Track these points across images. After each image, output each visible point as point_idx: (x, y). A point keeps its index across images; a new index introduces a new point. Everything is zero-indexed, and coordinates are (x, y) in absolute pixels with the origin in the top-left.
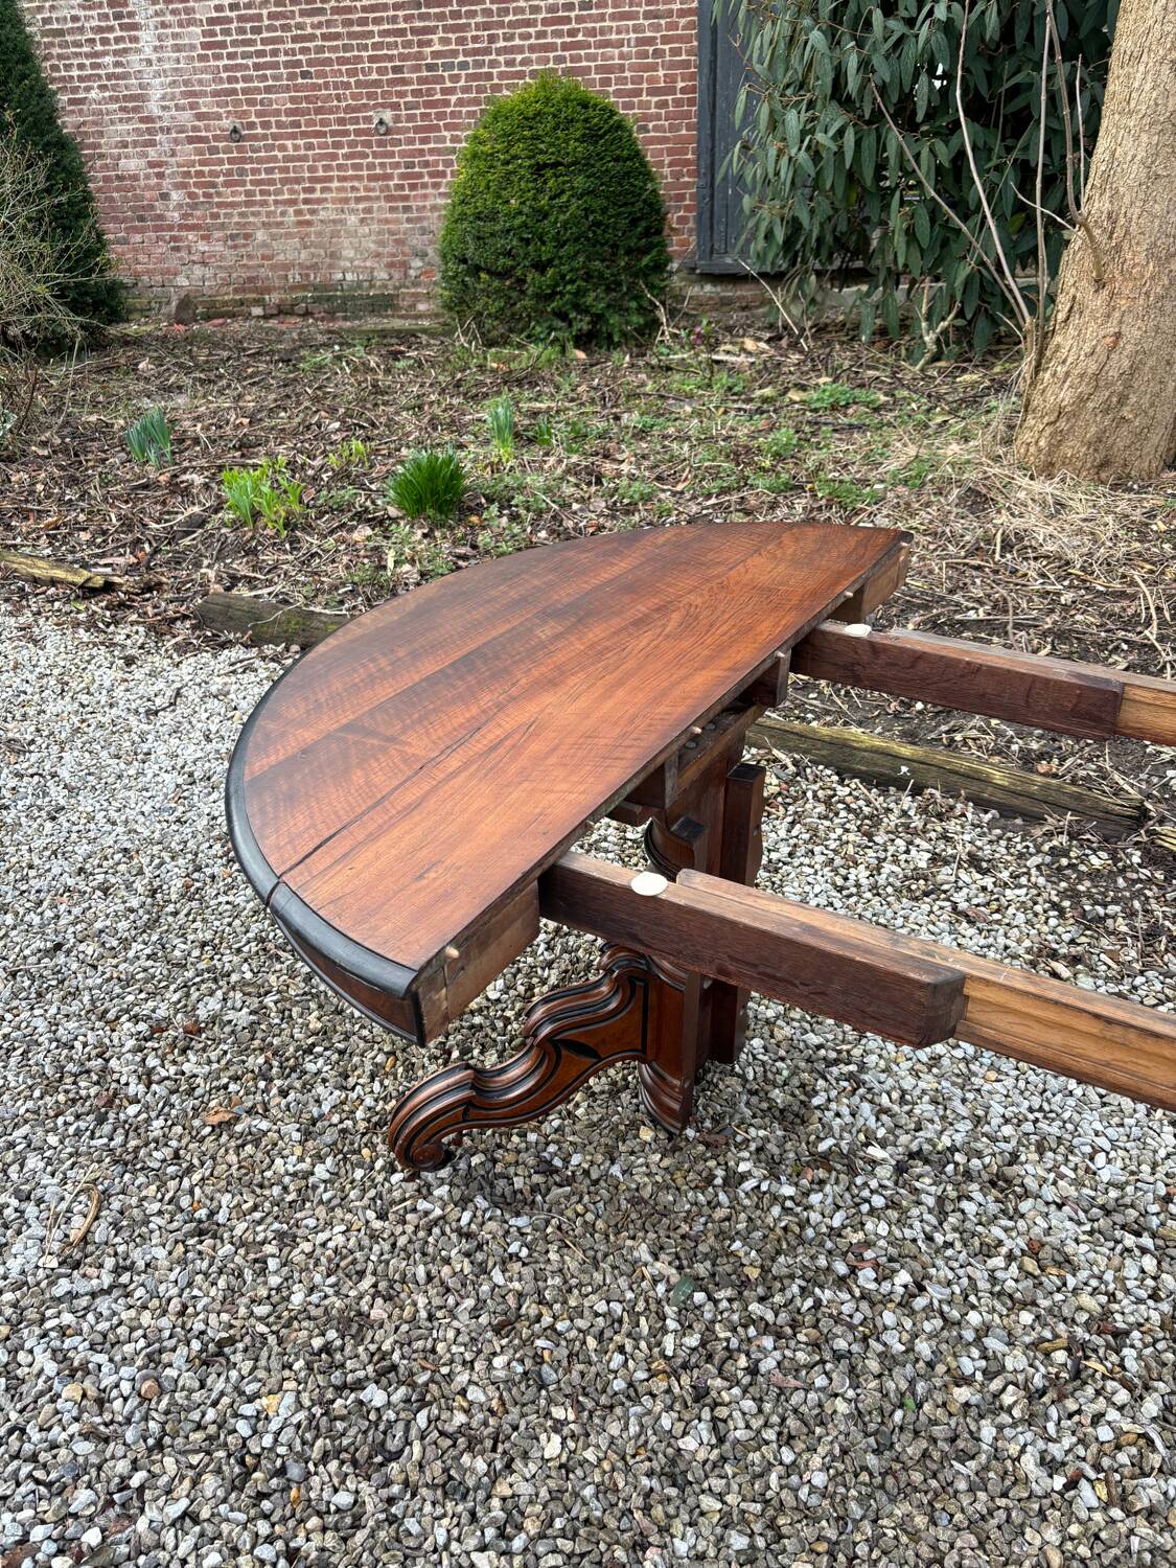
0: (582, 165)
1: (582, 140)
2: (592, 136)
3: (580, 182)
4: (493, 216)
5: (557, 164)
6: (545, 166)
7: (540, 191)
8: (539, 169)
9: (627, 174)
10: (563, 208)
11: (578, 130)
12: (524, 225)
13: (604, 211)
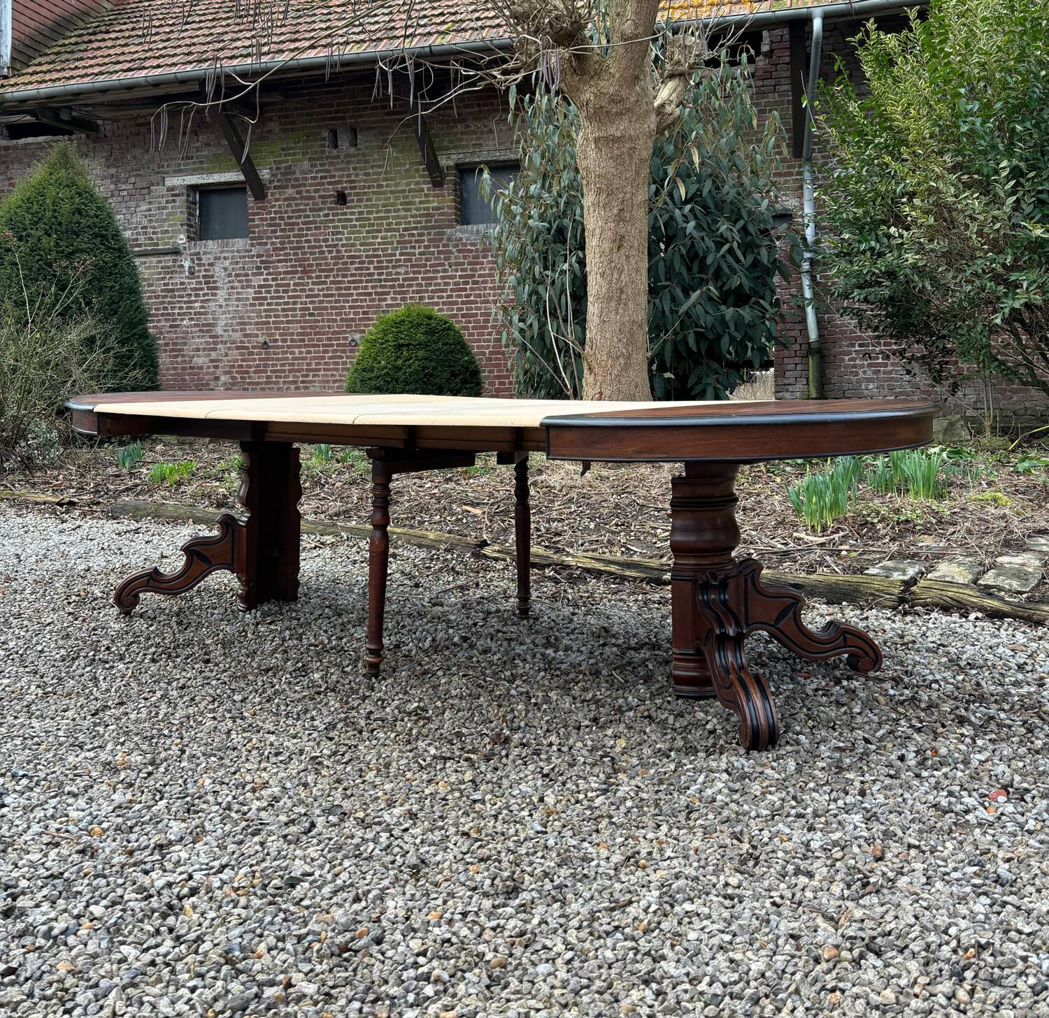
0: (424, 345)
1: (426, 333)
2: (431, 332)
3: (421, 354)
4: (372, 370)
5: (408, 345)
6: (403, 345)
7: (398, 358)
8: (400, 346)
9: (452, 352)
10: (409, 366)
11: (423, 329)
12: (388, 374)
13: (435, 368)
